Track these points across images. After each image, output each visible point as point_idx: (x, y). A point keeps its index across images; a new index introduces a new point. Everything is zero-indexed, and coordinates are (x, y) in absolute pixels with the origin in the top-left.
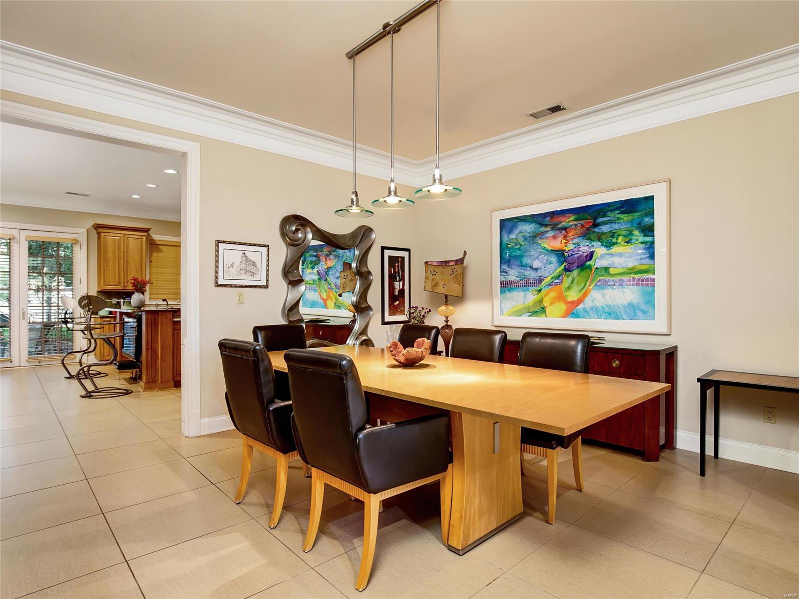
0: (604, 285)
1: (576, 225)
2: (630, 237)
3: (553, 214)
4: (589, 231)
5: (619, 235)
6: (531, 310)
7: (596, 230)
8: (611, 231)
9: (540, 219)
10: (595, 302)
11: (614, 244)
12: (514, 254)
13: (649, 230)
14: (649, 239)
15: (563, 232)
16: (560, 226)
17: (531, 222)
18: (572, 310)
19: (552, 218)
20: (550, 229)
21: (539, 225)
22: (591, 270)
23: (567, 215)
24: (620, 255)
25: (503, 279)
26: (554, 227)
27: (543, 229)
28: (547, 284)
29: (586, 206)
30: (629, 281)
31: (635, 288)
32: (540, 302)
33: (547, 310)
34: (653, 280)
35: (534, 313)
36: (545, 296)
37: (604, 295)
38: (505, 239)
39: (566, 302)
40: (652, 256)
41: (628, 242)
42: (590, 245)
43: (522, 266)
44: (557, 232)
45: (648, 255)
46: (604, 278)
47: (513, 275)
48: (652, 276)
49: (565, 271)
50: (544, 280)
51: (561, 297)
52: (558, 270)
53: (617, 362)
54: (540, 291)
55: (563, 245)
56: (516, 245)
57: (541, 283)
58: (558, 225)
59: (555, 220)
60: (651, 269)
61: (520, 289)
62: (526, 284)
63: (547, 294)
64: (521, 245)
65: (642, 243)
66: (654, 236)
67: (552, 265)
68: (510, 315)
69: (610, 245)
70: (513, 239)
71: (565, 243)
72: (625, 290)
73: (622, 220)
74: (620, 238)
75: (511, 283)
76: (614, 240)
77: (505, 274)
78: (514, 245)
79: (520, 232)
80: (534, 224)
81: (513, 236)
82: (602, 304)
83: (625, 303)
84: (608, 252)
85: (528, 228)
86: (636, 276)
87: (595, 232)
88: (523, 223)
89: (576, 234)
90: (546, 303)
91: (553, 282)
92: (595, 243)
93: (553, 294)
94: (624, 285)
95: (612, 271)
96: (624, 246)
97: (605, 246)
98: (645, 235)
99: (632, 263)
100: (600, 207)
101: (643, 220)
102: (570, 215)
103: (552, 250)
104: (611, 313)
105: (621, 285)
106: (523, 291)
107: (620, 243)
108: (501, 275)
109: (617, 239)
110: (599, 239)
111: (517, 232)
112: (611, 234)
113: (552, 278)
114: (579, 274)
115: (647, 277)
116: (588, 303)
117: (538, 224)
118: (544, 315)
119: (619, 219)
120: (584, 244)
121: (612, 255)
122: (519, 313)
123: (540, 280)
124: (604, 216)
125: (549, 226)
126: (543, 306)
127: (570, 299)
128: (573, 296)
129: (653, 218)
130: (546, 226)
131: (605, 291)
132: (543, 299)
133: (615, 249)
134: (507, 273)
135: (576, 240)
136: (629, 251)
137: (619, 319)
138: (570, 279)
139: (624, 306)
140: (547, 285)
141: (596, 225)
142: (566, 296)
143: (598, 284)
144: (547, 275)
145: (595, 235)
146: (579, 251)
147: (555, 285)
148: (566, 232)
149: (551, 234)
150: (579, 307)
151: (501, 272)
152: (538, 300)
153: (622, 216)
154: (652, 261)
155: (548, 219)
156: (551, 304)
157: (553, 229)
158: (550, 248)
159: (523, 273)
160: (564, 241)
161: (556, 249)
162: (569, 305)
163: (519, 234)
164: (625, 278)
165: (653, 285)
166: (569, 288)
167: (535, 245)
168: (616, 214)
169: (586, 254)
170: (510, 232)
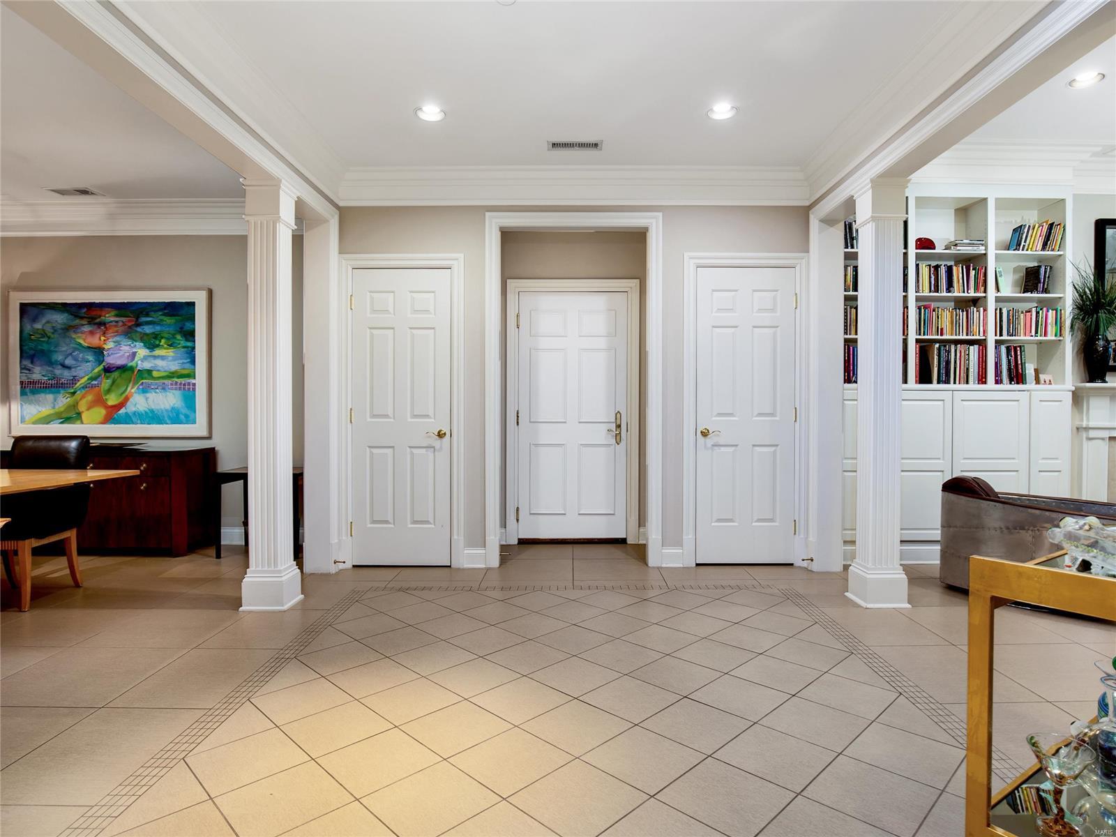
0: (145, 390)
1: (117, 322)
2: (174, 340)
3: (90, 306)
4: (130, 330)
5: (162, 338)
6: (65, 415)
7: (139, 329)
8: (153, 333)
9: (74, 309)
10: (137, 405)
11: (158, 346)
12: (40, 347)
13: (190, 335)
14: (189, 344)
15: (102, 328)
16: (98, 320)
17: (63, 312)
18: (112, 415)
19: (88, 310)
20: (86, 323)
21: (73, 317)
22: (133, 372)
23: (107, 309)
24: (163, 358)
25: (24, 379)
26: (91, 321)
27: (77, 321)
28: (82, 385)
29: (128, 303)
30: (172, 384)
31: (178, 393)
32: (74, 406)
33: (84, 416)
34: (194, 384)
35: (67, 420)
36: (81, 399)
37: (147, 399)
38: (28, 328)
39: (107, 407)
40: (193, 362)
41: (171, 345)
42: (132, 345)
43: (51, 363)
44: (96, 326)
45: (189, 360)
46: (147, 381)
47: (38, 373)
48: (193, 381)
49: (105, 372)
50: (79, 381)
51: (99, 401)
52: (96, 370)
53: (144, 465)
54: (74, 393)
55: (102, 343)
56: (43, 337)
57: (76, 384)
58: (96, 319)
59: (93, 314)
60: (192, 374)
61: (48, 390)
62: (56, 386)
63: (83, 397)
64: (49, 338)
65: (184, 347)
66: (194, 341)
67: (88, 364)
68: (34, 423)
69: (152, 347)
70: (38, 329)
71: (104, 340)
72: (168, 393)
73: (165, 323)
74: (163, 341)
75: (34, 383)
76: (157, 342)
77: (28, 372)
78: (39, 336)
79: (48, 322)
80: (66, 315)
81: (38, 326)
82: (145, 409)
83: (168, 407)
84: (151, 354)
85: (60, 318)
86: (179, 381)
87: (136, 331)
88: (53, 312)
89: (117, 332)
90: (82, 406)
91: (89, 383)
92: (137, 344)
93: (90, 398)
94: (167, 388)
95: (155, 374)
96: (168, 349)
97: (148, 348)
98: (187, 340)
99: (174, 366)
100: (143, 306)
101: (184, 325)
102: (110, 309)
103: (89, 347)
104: (153, 417)
105: (164, 389)
106: (53, 393)
107: (162, 346)
108: (21, 373)
109: (160, 341)
110: (142, 340)
111: (44, 321)
112: (154, 336)
113: (88, 379)
114: (120, 376)
115: (189, 381)
116: (130, 408)
117: (72, 315)
118: (79, 422)
119: (162, 320)
120: (125, 344)
121: (155, 357)
122: (47, 420)
123: (75, 380)
124: (147, 315)
125: (85, 319)
126: (77, 411)
127: (110, 403)
128: (112, 400)
129: (194, 324)
130: (82, 318)
131: (148, 395)
132: (77, 403)
133: (158, 352)
134: (29, 370)
135: (118, 339)
136: (172, 354)
137: (162, 424)
138: (109, 381)
139: (167, 410)
140: (83, 388)
141: (138, 325)
142: (106, 399)
143: (141, 387)
144: (83, 375)
145: (138, 335)
146: (121, 350)
147: (92, 387)
148: (106, 328)
149: (87, 328)
150: (121, 412)
151: (21, 369)
152: (72, 404)
153: (165, 318)
154: (193, 366)
155: (85, 310)
156: (88, 409)
157: (89, 323)
158: (86, 345)
159: (52, 371)
160: (103, 338)
161: (94, 347)
162: (110, 409)
163: (47, 325)
164: (168, 382)
165: (194, 390)
166: (109, 391)
167: (68, 340)
168: (157, 316)
169: (128, 354)
170: (35, 319)
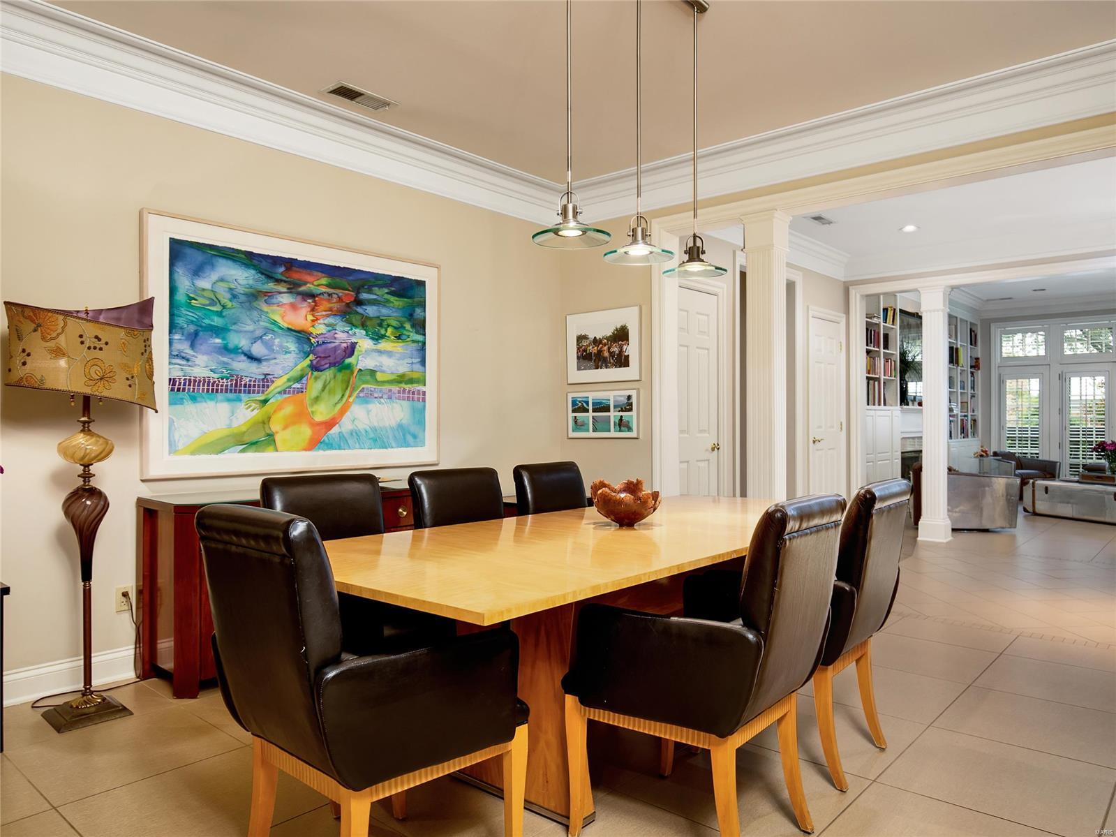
0: (368, 397)
1: (330, 295)
2: (402, 330)
3: (290, 264)
4: (348, 309)
5: (388, 326)
6: (247, 439)
7: (359, 310)
8: (378, 317)
9: (264, 264)
10: (356, 422)
11: (383, 337)
12: (207, 321)
13: (420, 326)
14: (420, 338)
15: (310, 301)
16: (303, 289)
17: (247, 266)
18: (320, 436)
19: (288, 269)
20: (285, 290)
21: (263, 277)
22: (352, 373)
23: (315, 273)
24: (389, 354)
25: (177, 374)
26: (293, 287)
27: (271, 286)
28: (279, 390)
29: (344, 268)
30: (399, 392)
31: (405, 403)
32: (264, 423)
33: (278, 438)
34: (424, 393)
35: (253, 445)
36: (275, 412)
37: (368, 412)
38: (184, 283)
39: (313, 424)
40: (423, 362)
41: (399, 337)
42: (350, 332)
43: (226, 350)
44: (299, 298)
45: (419, 360)
46: (370, 386)
47: (202, 366)
49: (312, 370)
50: (273, 382)
51: (301, 416)
52: (299, 367)
54: (265, 402)
55: (309, 323)
56: (213, 303)
57: (268, 387)
58: (300, 286)
59: (296, 276)
60: (421, 378)
61: (220, 396)
62: (236, 387)
63: (279, 408)
64: (224, 307)
65: (414, 341)
66: (425, 335)
67: (288, 355)
68: (193, 453)
69: (378, 337)
70: (204, 290)
71: (313, 321)
72: (394, 405)
73: (391, 305)
74: (390, 330)
75: (194, 381)
76: (383, 332)
77: (184, 362)
78: (208, 302)
79: (222, 280)
80: (253, 272)
81: (204, 283)
82: (365, 426)
83: (394, 424)
84: (375, 347)
85: (243, 277)
86: (407, 387)
87: (357, 313)
88: (230, 263)
89: (331, 310)
90: (275, 426)
91: (290, 387)
92: (357, 331)
93: (289, 409)
94: (393, 397)
95: (379, 376)
96: (394, 342)
97: (372, 338)
98: (417, 333)
99: (404, 368)
100: (363, 276)
101: (414, 311)
102: (320, 274)
103: (289, 329)
104: (378, 439)
105: (390, 398)
106: (229, 400)
107: (388, 337)
108: (170, 363)
109: (386, 330)
110: (363, 326)
111: (214, 276)
112: (379, 322)
113: (289, 380)
114: (335, 377)
115: (418, 388)
116: (346, 425)
117: (262, 274)
118: (272, 448)
119: (388, 301)
120: (342, 329)
121: (380, 352)
122: (218, 446)
123: (266, 382)
124: (370, 291)
125: (283, 284)
126: (268, 432)
127: (319, 418)
128: (322, 413)
129: (425, 311)
130: (278, 281)
131: (370, 406)
132: (269, 418)
133: (383, 345)
134: (188, 360)
135: (330, 320)
136: (400, 350)
137: (386, 448)
138: (319, 385)
139: (392, 428)
140: (280, 393)
141: (359, 303)
142: (313, 412)
143: (361, 395)
144: (281, 373)
145: (358, 317)
146: (335, 338)
147: (294, 392)
148: (314, 301)
149: (286, 299)
150: (332, 432)
151: (171, 356)
152: (261, 420)
153: (392, 298)
154: (423, 368)
155: (282, 269)
156: (285, 427)
157: (290, 291)
158: (285, 325)
159: (227, 364)
160: (310, 317)
161: (297, 329)
162: (318, 428)
163: (221, 284)
164: (395, 388)
165: (424, 400)
166: (317, 399)
167: (255, 314)
168: (381, 293)
169: (345, 345)
170: (197, 272)
